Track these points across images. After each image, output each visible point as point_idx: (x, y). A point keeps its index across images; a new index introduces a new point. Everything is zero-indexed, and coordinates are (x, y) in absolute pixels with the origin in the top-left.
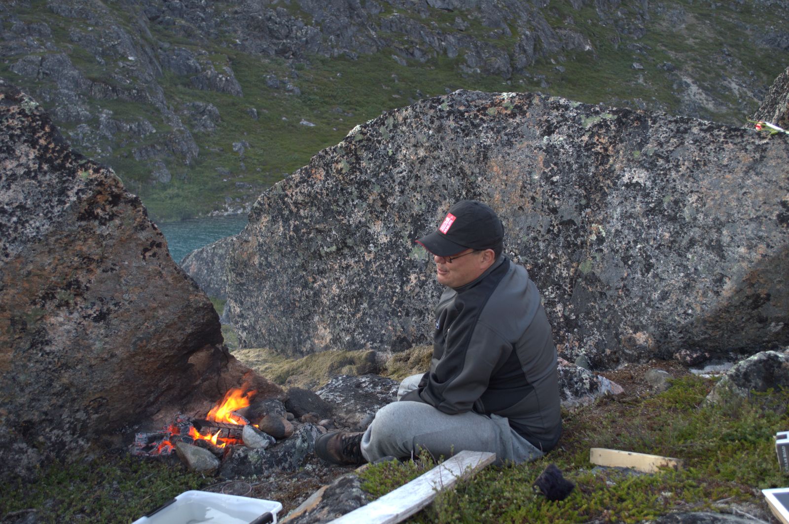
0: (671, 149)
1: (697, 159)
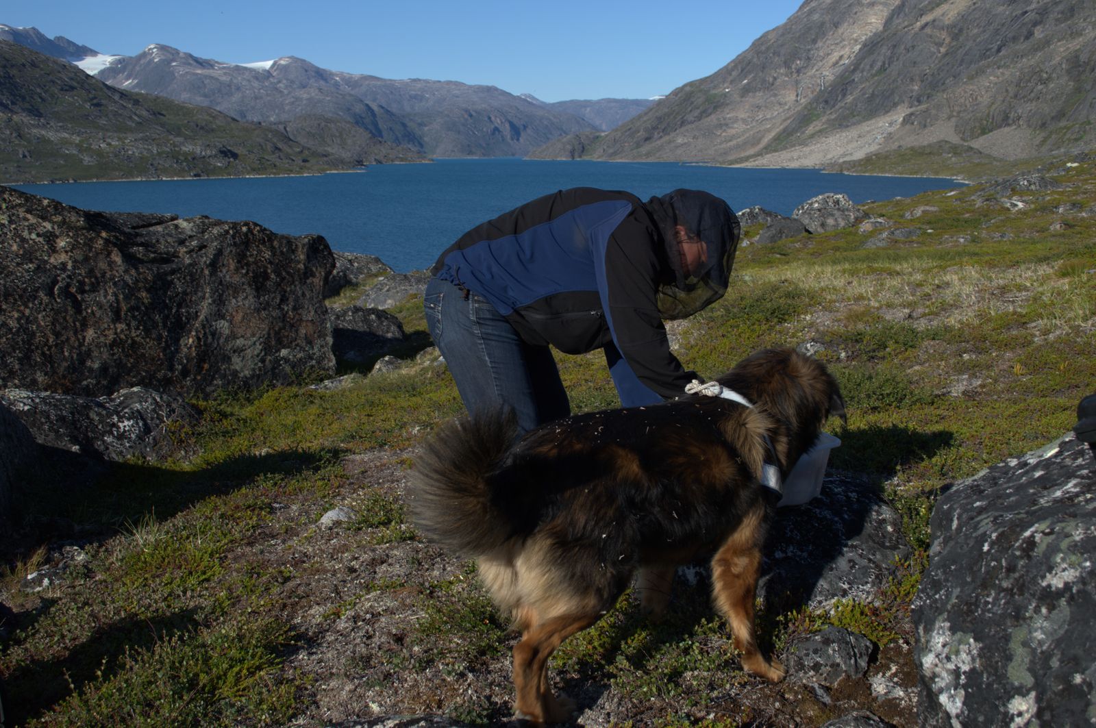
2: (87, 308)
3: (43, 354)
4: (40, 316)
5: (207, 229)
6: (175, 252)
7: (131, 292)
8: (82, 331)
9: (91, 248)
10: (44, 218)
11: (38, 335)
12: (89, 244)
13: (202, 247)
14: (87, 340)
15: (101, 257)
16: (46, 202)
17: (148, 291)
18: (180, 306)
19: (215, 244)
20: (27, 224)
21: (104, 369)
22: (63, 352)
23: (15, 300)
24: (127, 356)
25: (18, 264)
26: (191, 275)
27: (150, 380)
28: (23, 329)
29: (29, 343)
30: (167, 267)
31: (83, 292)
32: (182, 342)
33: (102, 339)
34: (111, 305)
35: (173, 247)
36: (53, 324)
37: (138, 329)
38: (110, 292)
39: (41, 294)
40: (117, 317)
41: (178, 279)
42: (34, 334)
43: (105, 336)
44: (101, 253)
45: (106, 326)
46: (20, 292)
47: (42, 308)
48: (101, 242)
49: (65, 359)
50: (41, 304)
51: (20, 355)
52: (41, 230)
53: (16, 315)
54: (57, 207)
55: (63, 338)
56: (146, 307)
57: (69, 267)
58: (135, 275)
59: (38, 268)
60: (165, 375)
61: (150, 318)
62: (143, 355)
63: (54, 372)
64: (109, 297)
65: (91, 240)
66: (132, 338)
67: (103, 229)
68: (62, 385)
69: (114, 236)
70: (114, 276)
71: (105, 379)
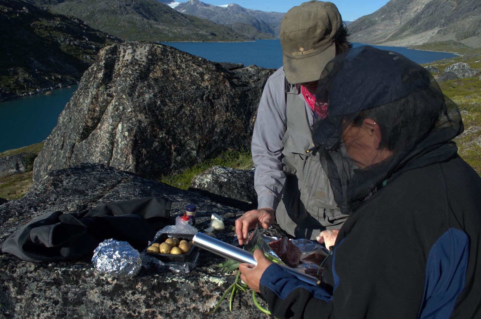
2: (216, 106)
3: (199, 125)
4: (198, 109)
5: (260, 72)
6: (249, 81)
7: (232, 98)
8: (214, 116)
9: (218, 79)
10: (199, 66)
11: (197, 117)
12: (217, 78)
13: (259, 80)
14: (215, 120)
15: (222, 83)
16: (200, 59)
17: (239, 98)
18: (250, 105)
19: (264, 78)
20: (193, 68)
21: (221, 132)
22: (206, 125)
23: (189, 102)
24: (230, 127)
25: (190, 86)
26: (255, 92)
27: (238, 137)
28: (191, 115)
29: (193, 121)
30: (246, 88)
31: (214, 99)
32: (250, 121)
33: (221, 119)
34: (225, 105)
35: (248, 80)
36: (203, 113)
37: (234, 115)
38: (225, 99)
39: (198, 99)
40: (227, 111)
41: (250, 93)
42: (195, 117)
43: (222, 118)
44: (222, 82)
45: (223, 114)
46: (190, 98)
47: (199, 106)
48: (222, 77)
49: (207, 128)
50: (198, 104)
51: (190, 126)
52: (198, 71)
53: (189, 109)
54: (205, 61)
55: (206, 119)
56: (238, 106)
57: (209, 88)
58: (234, 91)
59: (197, 88)
60: (244, 134)
61: (239, 110)
62: (236, 126)
63: (203, 134)
64: (224, 101)
65: (218, 76)
66: (232, 119)
67: (222, 71)
68: (206, 139)
69: (226, 74)
70: (227, 92)
71: (222, 136)
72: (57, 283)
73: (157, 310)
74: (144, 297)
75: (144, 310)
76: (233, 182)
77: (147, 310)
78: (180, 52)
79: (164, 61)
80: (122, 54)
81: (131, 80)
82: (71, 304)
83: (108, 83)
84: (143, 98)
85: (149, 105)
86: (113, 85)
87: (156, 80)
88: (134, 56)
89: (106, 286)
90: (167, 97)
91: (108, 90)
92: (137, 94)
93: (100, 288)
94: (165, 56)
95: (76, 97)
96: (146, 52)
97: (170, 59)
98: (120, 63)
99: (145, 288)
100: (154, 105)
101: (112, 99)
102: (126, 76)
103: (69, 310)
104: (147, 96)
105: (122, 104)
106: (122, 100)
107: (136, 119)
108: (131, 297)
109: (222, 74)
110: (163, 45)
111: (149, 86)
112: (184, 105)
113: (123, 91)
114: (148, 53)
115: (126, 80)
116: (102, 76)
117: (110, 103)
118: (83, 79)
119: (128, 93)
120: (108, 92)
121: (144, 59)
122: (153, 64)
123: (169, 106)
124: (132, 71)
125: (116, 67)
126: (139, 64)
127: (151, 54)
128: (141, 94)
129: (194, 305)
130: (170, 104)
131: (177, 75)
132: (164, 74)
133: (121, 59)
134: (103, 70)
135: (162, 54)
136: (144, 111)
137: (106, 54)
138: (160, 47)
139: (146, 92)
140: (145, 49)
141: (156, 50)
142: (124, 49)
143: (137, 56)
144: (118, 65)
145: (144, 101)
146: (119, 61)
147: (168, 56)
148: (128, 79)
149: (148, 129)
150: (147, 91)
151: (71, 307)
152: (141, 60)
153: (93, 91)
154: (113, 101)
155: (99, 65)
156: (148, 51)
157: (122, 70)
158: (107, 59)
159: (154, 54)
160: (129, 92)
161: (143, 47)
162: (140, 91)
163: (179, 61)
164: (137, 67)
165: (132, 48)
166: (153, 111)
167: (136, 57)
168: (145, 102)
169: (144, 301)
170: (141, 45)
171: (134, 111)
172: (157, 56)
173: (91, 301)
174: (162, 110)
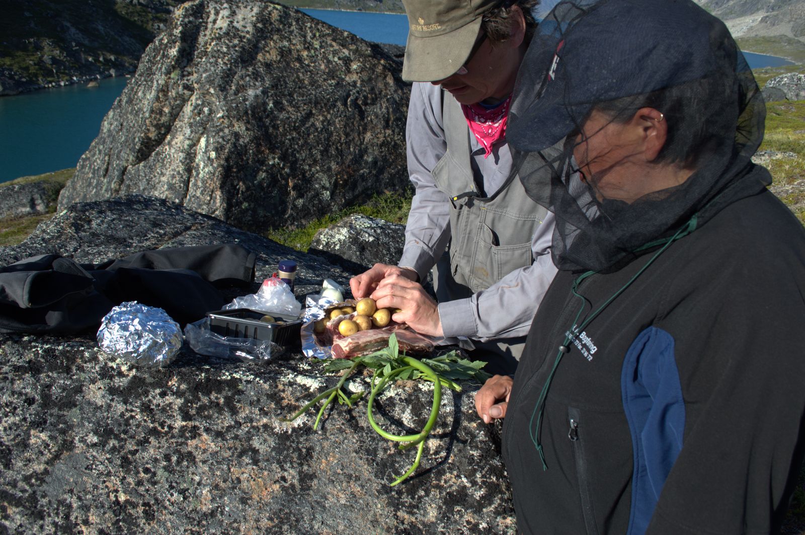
0: (39, 467)
1: (122, 498)
2: (368, 116)
3: (337, 148)
4: (337, 120)
7: (397, 106)
8: (363, 133)
9: (374, 71)
10: (344, 46)
11: (335, 134)
12: (373, 68)
14: (366, 140)
15: (380, 79)
16: (346, 34)
20: (332, 49)
21: (375, 162)
22: (350, 148)
23: (322, 107)
24: (390, 154)
25: (325, 80)
27: (403, 172)
28: (325, 129)
29: (328, 139)
31: (366, 104)
33: (376, 140)
34: (384, 116)
36: (345, 127)
37: (399, 134)
38: (384, 106)
39: (339, 104)
40: (387, 126)
42: (332, 133)
43: (378, 138)
44: (380, 76)
45: (379, 131)
46: (325, 101)
47: (339, 115)
48: (381, 67)
49: (350, 153)
50: (338, 111)
51: (322, 148)
52: (341, 55)
53: (321, 118)
54: (353, 38)
55: (351, 138)
57: (358, 85)
58: (401, 94)
59: (338, 84)
62: (401, 154)
63: (343, 163)
64: (383, 110)
65: (374, 65)
66: (395, 141)
67: (382, 58)
68: (347, 172)
69: (389, 64)
70: (387, 94)
71: (375, 169)
72: (34, 368)
73: (200, 424)
74: (180, 401)
75: (179, 423)
76: (383, 244)
77: (184, 423)
78: (313, 21)
79: (283, 33)
80: (212, 17)
81: (225, 63)
82: (55, 404)
83: (185, 67)
84: (245, 96)
85: (254, 108)
86: (194, 69)
87: (268, 66)
88: (232, 22)
89: (116, 380)
90: (285, 95)
91: (185, 78)
92: (233, 88)
93: (107, 381)
94: (285, 25)
95: (133, 88)
96: (253, 16)
97: (293, 31)
98: (208, 33)
99: (183, 387)
100: (262, 109)
101: (192, 95)
102: (217, 55)
103: (51, 415)
104: (251, 92)
105: (209, 104)
106: (207, 97)
107: (230, 131)
108: (158, 400)
109: (382, 62)
110: (284, 6)
111: (256, 76)
112: (314, 112)
113: (210, 82)
114: (257, 19)
115: (216, 63)
116: (175, 53)
117: (188, 100)
118: (145, 58)
119: (220, 86)
120: (186, 82)
121: (250, 28)
122: (265, 38)
123: (288, 112)
124: (228, 47)
125: (201, 40)
126: (240, 37)
127: (262, 21)
128: (241, 89)
129: (265, 420)
130: (290, 109)
131: (305, 60)
132: (282, 56)
133: (210, 26)
134: (178, 44)
135: (281, 22)
136: (244, 118)
137: (185, 16)
138: (277, 9)
139: (250, 86)
140: (252, 10)
141: (270, 14)
142: (215, 8)
143: (238, 22)
144: (205, 35)
145: (245, 100)
146: (206, 28)
147: (290, 25)
148: (220, 60)
149: (250, 149)
150: (252, 84)
151: (55, 411)
152: (243, 29)
153: (160, 79)
154: (193, 98)
155: (171, 35)
156: (257, 14)
157: (210, 45)
158: (186, 25)
159: (267, 21)
160: (221, 83)
161: (249, 8)
162: (240, 83)
163: (309, 35)
164: (236, 41)
165: (230, 8)
166: (260, 119)
167: (235, 24)
168: (247, 103)
169: (180, 409)
170: (245, 3)
171: (228, 117)
172: (271, 24)
173: (89, 403)
174: (275, 118)
